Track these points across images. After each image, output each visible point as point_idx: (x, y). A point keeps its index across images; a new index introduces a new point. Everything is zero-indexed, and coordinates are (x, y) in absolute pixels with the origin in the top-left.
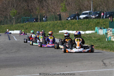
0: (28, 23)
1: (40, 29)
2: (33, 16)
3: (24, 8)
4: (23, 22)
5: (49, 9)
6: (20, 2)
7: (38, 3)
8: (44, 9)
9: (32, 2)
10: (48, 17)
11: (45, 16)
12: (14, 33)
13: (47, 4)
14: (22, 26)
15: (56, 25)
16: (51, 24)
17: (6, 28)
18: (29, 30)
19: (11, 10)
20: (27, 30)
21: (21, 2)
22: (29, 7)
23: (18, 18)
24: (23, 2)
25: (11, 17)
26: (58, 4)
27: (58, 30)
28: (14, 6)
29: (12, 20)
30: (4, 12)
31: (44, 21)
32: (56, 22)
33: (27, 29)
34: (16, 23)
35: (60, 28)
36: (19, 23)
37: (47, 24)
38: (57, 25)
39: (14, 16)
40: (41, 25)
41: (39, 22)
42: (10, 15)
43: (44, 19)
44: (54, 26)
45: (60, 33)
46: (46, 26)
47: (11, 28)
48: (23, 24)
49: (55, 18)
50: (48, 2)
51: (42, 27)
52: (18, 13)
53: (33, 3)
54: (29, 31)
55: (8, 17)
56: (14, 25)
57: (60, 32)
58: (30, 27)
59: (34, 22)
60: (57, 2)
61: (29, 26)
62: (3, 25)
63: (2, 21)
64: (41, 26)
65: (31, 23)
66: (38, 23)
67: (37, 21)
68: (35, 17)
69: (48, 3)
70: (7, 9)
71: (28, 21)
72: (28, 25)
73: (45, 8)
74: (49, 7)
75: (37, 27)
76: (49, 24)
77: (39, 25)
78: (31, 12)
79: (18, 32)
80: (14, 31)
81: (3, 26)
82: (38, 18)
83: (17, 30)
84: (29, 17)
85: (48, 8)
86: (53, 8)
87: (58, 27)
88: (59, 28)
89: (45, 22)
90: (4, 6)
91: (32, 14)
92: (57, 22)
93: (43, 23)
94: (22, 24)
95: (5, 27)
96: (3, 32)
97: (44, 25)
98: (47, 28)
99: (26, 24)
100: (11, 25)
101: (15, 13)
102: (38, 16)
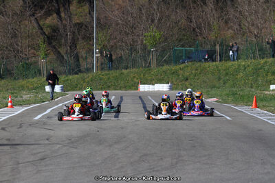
0: (190, 63)
1: (220, 79)
2: (201, 46)
3: (180, 23)
4: (177, 60)
5: (242, 26)
6: (168, 9)
7: (214, 12)
8: (231, 28)
9: (200, 10)
10: (241, 47)
11: (233, 46)
12: (154, 91)
13: (237, 15)
14: (175, 73)
15: (261, 69)
16: (248, 66)
17: (134, 77)
18: (193, 83)
19: (145, 29)
20: (187, 83)
21: (170, 9)
22: (191, 22)
23: (164, 50)
24: (176, 8)
26: (268, 14)
27: (266, 81)
28: (153, 21)
29: (149, 55)
30: (127, 34)
31: (232, 58)
32: (262, 61)
33: (187, 79)
34: (160, 64)
35: (273, 77)
36: (168, 62)
37: (239, 66)
38: (266, 68)
39: (154, 46)
40: (224, 70)
41: (217, 63)
42: (142, 43)
43: (231, 53)
44: (256, 71)
45: (273, 90)
46: (237, 71)
47: (147, 76)
48: (178, 67)
49: (259, 50)
50: (240, 8)
51: (227, 74)
52: (162, 39)
53: (203, 11)
54: (191, 85)
55: (139, 47)
56: (155, 70)
57: (273, 87)
58: (195, 76)
59: (206, 60)
60: (264, 9)
61: (193, 72)
62: (127, 69)
63: (123, 58)
64: (224, 72)
65: (199, 64)
66: (214, 63)
67: (212, 58)
68: (206, 49)
69: (240, 12)
70: (135, 28)
71: (189, 58)
72: (189, 68)
73: (232, 24)
74: (244, 22)
75: (213, 74)
76: (244, 66)
77: (219, 70)
78: (197, 36)
79: (163, 88)
80: (153, 85)
81: (125, 71)
82: (215, 52)
83: (160, 81)
84: (190, 46)
85: (240, 25)
86: (253, 25)
87: (267, 75)
88: (270, 77)
89: (233, 63)
90: (127, 19)
91: (200, 38)
92: (266, 62)
93: (230, 63)
94: (174, 68)
95: (132, 75)
96: (125, 88)
97: (230, 69)
98: (239, 76)
99: (185, 67)
100: (146, 69)
101: (157, 38)
102: (215, 45)
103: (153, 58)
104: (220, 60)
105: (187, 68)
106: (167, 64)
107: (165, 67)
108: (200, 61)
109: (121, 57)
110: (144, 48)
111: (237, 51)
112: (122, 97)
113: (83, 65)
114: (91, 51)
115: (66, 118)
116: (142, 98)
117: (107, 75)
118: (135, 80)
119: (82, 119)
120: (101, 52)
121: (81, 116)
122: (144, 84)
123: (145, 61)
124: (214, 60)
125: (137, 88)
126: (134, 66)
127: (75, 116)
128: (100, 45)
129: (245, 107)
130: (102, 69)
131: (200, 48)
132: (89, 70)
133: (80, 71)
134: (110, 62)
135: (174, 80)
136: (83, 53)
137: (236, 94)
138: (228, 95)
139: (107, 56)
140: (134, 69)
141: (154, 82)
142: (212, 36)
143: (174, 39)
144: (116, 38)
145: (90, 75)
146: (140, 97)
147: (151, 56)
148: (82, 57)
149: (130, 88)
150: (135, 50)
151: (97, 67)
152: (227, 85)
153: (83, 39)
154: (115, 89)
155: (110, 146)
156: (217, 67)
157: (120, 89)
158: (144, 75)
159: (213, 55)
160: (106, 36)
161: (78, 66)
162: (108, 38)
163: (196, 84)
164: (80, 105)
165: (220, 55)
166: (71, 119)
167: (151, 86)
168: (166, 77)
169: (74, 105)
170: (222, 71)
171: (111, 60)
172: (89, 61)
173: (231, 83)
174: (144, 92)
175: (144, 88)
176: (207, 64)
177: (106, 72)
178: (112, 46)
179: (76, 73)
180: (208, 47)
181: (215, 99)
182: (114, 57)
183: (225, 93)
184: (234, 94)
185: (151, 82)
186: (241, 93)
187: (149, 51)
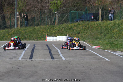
0: (81, 22)
1: (101, 33)
2: (89, 10)
4: (73, 20)
10: (116, 11)
12: (57, 41)
14: (71, 28)
16: (121, 24)
23: (63, 13)
25: (51, 12)
29: (53, 17)
30: (38, 2)
33: (79, 33)
34: (61, 22)
36: (66, 21)
37: (115, 24)
39: (56, 10)
40: (105, 27)
41: (100, 22)
42: (48, 8)
46: (113, 27)
47: (51, 31)
48: (73, 25)
51: (106, 29)
52: (63, 5)
54: (82, 37)
55: (46, 11)
56: (57, 27)
58: (85, 30)
59: (92, 20)
62: (38, 26)
63: (36, 18)
65: (87, 23)
66: (98, 22)
67: (96, 18)
68: (92, 12)
72: (81, 25)
75: (97, 29)
76: (118, 24)
77: (101, 27)
78: (86, 3)
79: (63, 39)
80: (56, 36)
82: (98, 14)
83: (61, 34)
84: (82, 11)
89: (111, 22)
93: (108, 22)
94: (70, 25)
95: (42, 30)
96: (37, 39)
97: (109, 26)
98: (115, 31)
99: (78, 25)
100: (51, 26)
101: (59, 5)
102: (99, 10)
103: (56, 18)
104: (102, 20)
105: (80, 25)
106: (66, 22)
107: (64, 25)
108: (88, 20)
109: (34, 18)
110: (50, 11)
111: (114, 13)
112: (34, 45)
113: (8, 23)
114: (13, 14)
115: (7, 48)
116: (48, 46)
117: (24, 30)
118: (44, 33)
119: (14, 49)
120: (20, 14)
121: (14, 47)
122: (50, 36)
123: (51, 20)
124: (97, 20)
125: (45, 39)
126: (43, 24)
127: (11, 47)
128: (20, 9)
129: (119, 52)
130: (21, 26)
131: (88, 12)
132: (12, 26)
133: (6, 27)
134: (27, 21)
135: (70, 33)
136: (8, 15)
137: (113, 43)
138: (107, 44)
139: (24, 17)
140: (43, 26)
141: (56, 35)
142: (97, 4)
143: (70, 5)
144: (30, 5)
145: (13, 30)
146: (47, 45)
147: (54, 17)
148: (7, 18)
149: (40, 39)
150: (44, 13)
151: (18, 24)
152: (107, 37)
153: (8, 5)
154: (30, 40)
155: (27, 79)
156: (100, 25)
157: (33, 39)
158: (50, 30)
159: (97, 16)
160: (23, 3)
161: (5, 24)
162: (25, 4)
163: (85, 36)
164: (13, 42)
165: (102, 17)
166: (9, 49)
167: (55, 38)
168: (65, 31)
169: (11, 42)
170: (103, 27)
171: (27, 19)
172: (12, 20)
173: (109, 35)
174: (50, 42)
175: (49, 39)
176: (93, 23)
177: (24, 28)
178: (28, 10)
179: (3, 29)
180: (94, 11)
181: (98, 47)
182: (29, 18)
183: (105, 42)
184: (111, 43)
185: (55, 35)
186: (116, 43)
187: (54, 14)
